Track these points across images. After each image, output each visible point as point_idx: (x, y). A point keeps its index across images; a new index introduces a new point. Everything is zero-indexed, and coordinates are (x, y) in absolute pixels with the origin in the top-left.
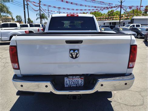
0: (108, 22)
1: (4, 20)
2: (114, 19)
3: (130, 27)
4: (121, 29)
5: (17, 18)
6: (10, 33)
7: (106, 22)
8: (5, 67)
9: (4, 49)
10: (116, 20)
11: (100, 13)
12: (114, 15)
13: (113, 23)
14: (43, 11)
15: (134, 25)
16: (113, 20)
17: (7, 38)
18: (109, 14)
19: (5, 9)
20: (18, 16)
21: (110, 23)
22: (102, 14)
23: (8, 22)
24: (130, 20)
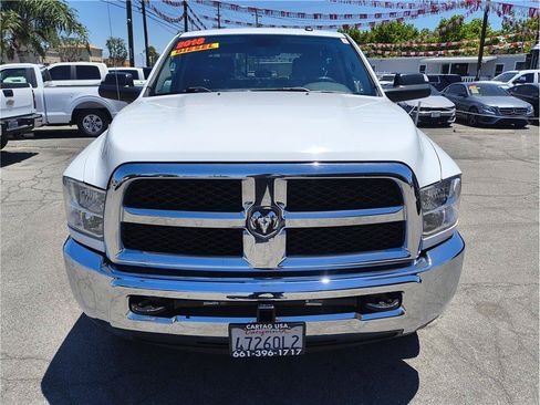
0: (437, 64)
1: (67, 54)
2: (463, 50)
3: (514, 83)
4: (475, 90)
5: (110, 48)
6: (74, 98)
7: (429, 63)
8: (44, 204)
9: (50, 151)
10: (470, 53)
11: (409, 28)
12: (463, 37)
13: (454, 65)
14: (195, 20)
15: (533, 74)
16: (456, 54)
17: (64, 114)
18: (442, 34)
19: (62, 17)
20: (113, 41)
21: (445, 67)
22: (416, 34)
23: (81, 60)
24: (522, 56)
